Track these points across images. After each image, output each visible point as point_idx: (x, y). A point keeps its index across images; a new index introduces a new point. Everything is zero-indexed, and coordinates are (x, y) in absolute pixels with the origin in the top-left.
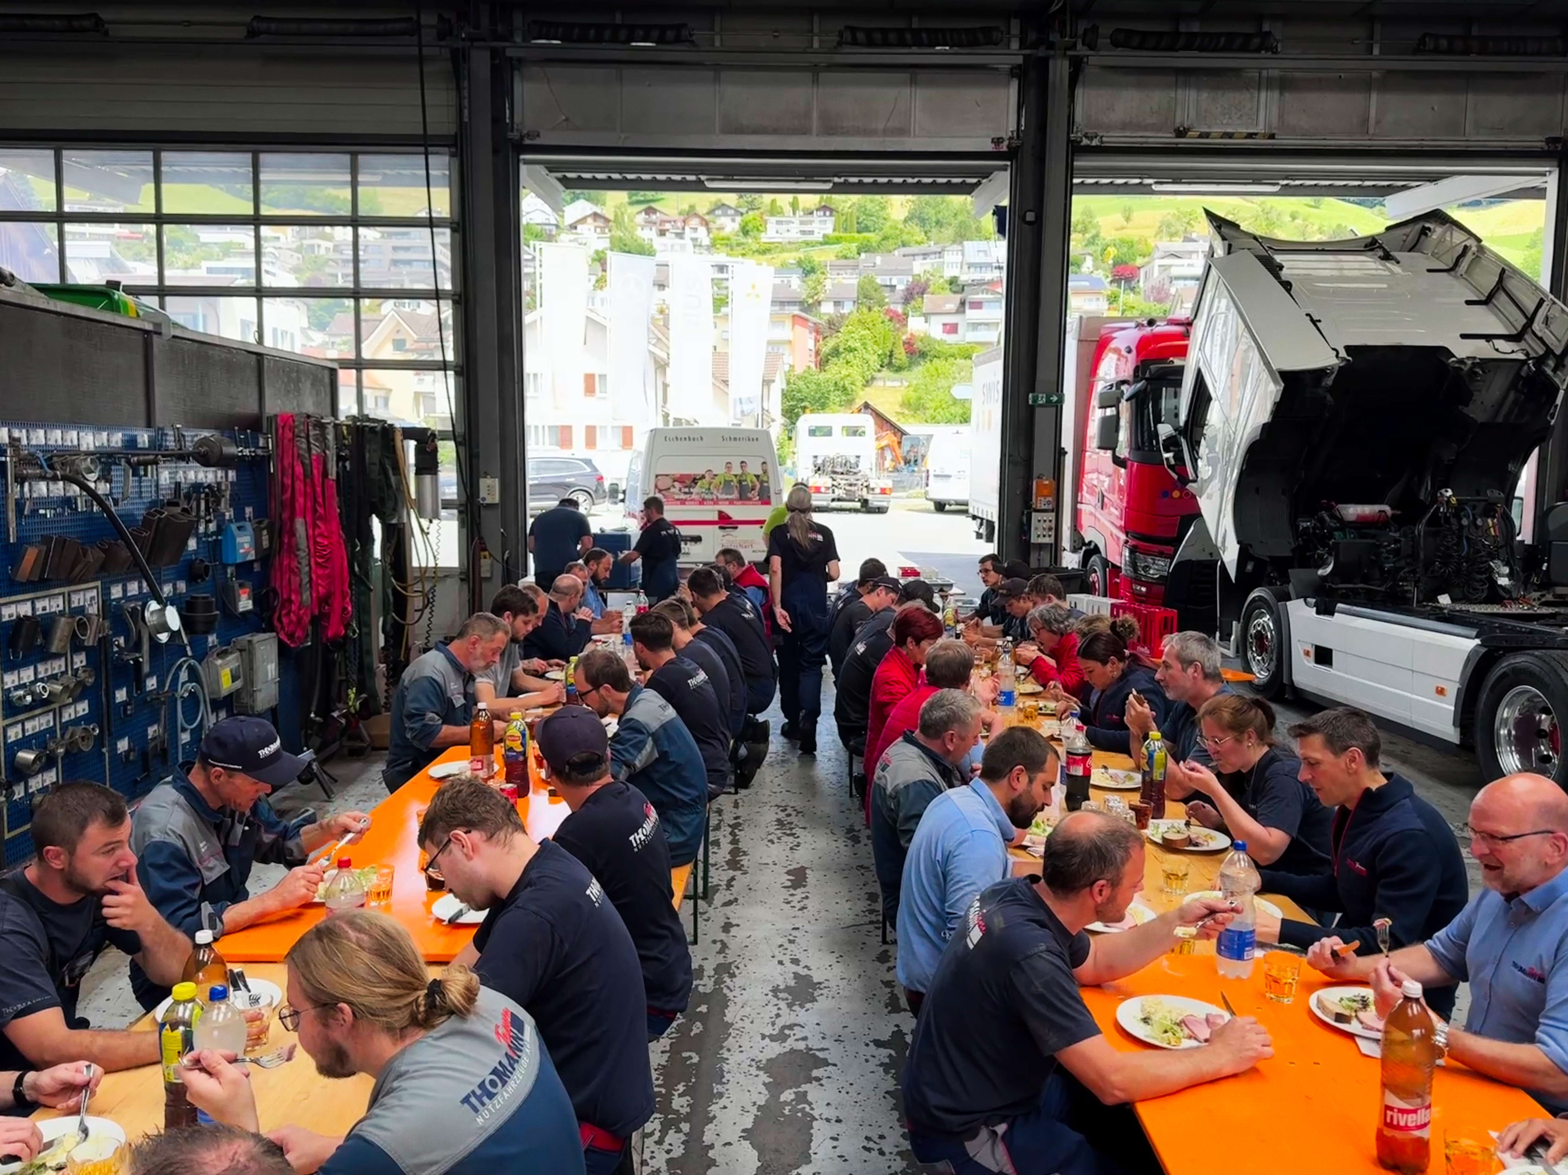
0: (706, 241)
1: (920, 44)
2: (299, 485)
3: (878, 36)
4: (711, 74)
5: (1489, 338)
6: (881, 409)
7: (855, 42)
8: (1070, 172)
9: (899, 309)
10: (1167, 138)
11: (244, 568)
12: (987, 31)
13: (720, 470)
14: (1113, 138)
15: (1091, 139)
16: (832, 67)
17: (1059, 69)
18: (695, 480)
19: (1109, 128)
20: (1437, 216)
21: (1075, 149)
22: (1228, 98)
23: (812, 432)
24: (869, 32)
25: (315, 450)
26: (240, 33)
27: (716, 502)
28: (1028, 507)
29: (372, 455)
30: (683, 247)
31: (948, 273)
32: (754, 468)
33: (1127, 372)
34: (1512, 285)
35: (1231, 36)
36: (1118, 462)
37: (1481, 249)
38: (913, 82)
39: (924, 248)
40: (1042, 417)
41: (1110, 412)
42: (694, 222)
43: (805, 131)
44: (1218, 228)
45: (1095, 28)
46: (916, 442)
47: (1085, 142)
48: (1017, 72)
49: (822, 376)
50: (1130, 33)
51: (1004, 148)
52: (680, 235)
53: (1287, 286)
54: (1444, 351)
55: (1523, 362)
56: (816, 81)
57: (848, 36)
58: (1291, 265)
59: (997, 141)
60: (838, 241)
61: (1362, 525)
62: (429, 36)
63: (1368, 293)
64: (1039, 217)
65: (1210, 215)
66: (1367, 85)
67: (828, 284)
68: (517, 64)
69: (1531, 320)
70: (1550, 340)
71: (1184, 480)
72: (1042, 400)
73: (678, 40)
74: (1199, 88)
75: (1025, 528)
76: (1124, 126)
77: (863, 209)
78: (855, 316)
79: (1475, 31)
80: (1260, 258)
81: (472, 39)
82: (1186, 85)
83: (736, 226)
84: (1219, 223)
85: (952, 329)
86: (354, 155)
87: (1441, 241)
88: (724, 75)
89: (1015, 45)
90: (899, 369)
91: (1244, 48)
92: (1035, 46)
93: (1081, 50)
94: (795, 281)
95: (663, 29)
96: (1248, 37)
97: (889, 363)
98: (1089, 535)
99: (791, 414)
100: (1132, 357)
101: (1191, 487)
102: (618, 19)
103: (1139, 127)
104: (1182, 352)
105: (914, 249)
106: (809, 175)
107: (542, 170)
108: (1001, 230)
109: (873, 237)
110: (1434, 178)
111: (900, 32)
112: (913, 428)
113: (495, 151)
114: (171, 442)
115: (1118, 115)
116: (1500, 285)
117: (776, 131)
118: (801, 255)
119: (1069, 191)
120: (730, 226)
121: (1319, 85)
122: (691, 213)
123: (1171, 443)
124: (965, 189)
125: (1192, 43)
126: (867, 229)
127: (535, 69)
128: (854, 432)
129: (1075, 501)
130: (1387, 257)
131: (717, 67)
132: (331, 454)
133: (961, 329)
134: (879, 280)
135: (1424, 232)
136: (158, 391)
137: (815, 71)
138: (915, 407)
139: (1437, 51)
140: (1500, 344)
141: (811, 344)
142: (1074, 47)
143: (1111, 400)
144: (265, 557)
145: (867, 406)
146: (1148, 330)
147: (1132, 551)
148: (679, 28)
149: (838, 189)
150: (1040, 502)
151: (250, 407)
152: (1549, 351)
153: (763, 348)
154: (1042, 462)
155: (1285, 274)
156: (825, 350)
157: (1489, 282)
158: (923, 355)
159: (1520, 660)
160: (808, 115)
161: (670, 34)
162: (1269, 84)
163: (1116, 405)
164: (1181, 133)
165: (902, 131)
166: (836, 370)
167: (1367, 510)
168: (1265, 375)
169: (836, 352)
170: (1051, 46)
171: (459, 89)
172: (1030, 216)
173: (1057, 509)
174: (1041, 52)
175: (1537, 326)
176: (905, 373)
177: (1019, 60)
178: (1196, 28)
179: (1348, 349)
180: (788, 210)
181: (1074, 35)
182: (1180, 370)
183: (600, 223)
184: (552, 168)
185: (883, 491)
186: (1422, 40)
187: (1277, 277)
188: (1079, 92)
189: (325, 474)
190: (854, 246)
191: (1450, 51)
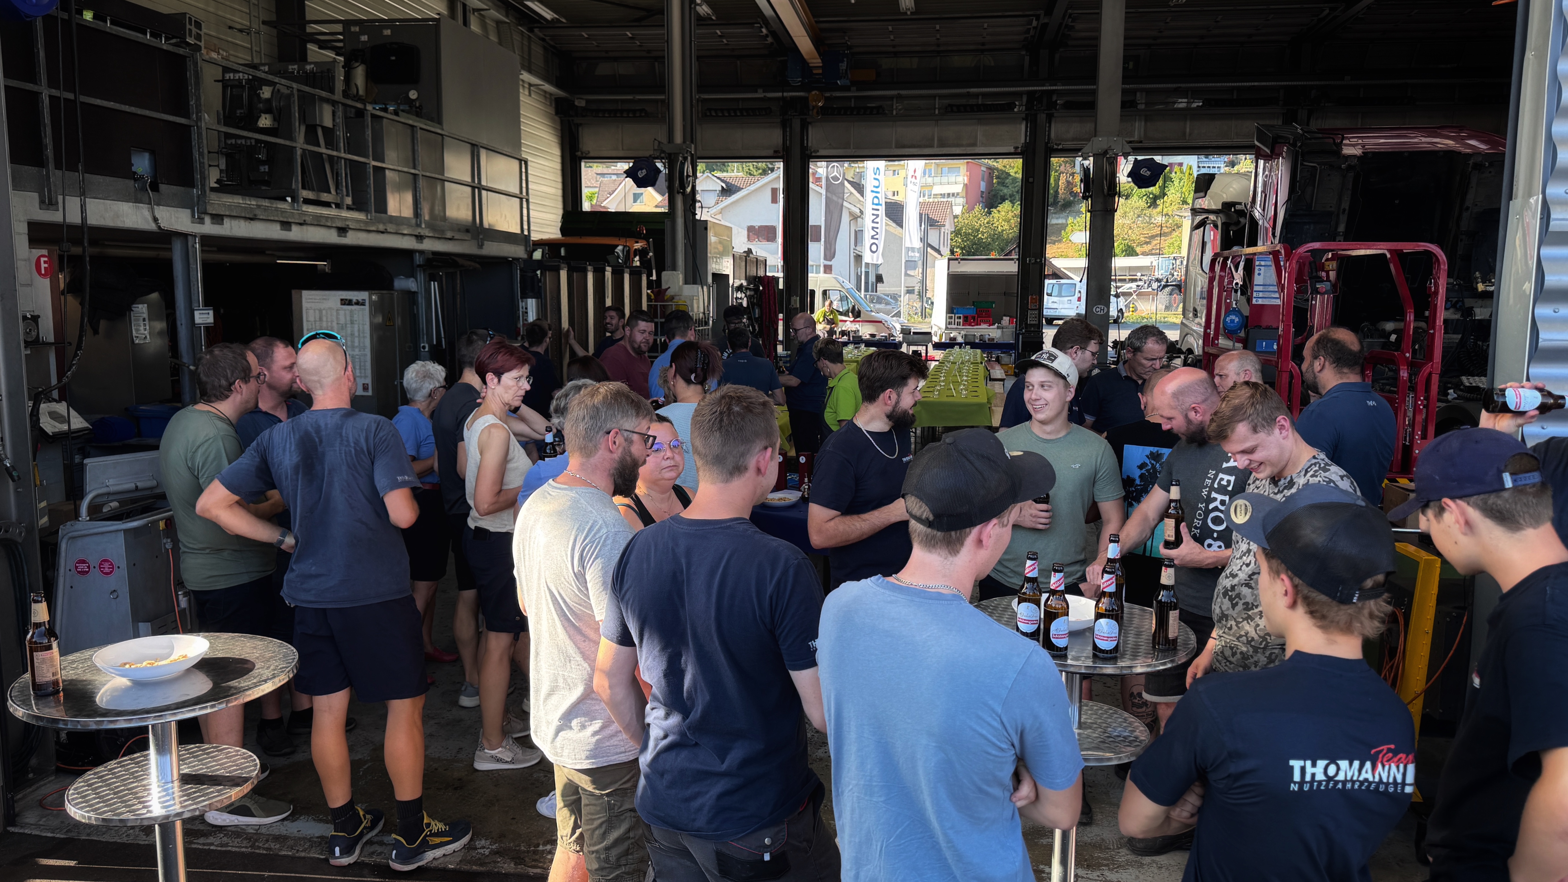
3: (962, 109)
4: (891, 123)
7: (952, 111)
8: (1048, 160)
12: (1009, 104)
14: (1068, 145)
15: (1058, 145)
16: (943, 119)
17: (1042, 117)
19: (1066, 140)
21: (1051, 150)
24: (958, 107)
38: (979, 123)
40: (1034, 268)
43: (932, 146)
47: (1055, 147)
48: (1024, 118)
50: (1072, 103)
51: (1019, 150)
56: (936, 125)
57: (949, 109)
59: (1016, 148)
62: (776, 114)
64: (1033, 183)
68: (810, 123)
72: (1033, 261)
73: (878, 113)
76: (1073, 140)
81: (793, 115)
88: (897, 123)
89: (1023, 109)
92: (1031, 108)
93: (1051, 110)
95: (872, 108)
102: (853, 105)
103: (1080, 140)
111: (972, 106)
113: (801, 159)
115: (1069, 135)
117: (919, 146)
119: (1048, 169)
131: (895, 121)
137: (937, 121)
142: (1048, 109)
148: (878, 107)
161: (875, 110)
162: (1140, 119)
165: (974, 145)
170: (1039, 108)
171: (786, 133)
172: (1031, 180)
174: (1034, 110)
177: (1025, 114)
181: (1048, 104)
188: (1052, 126)
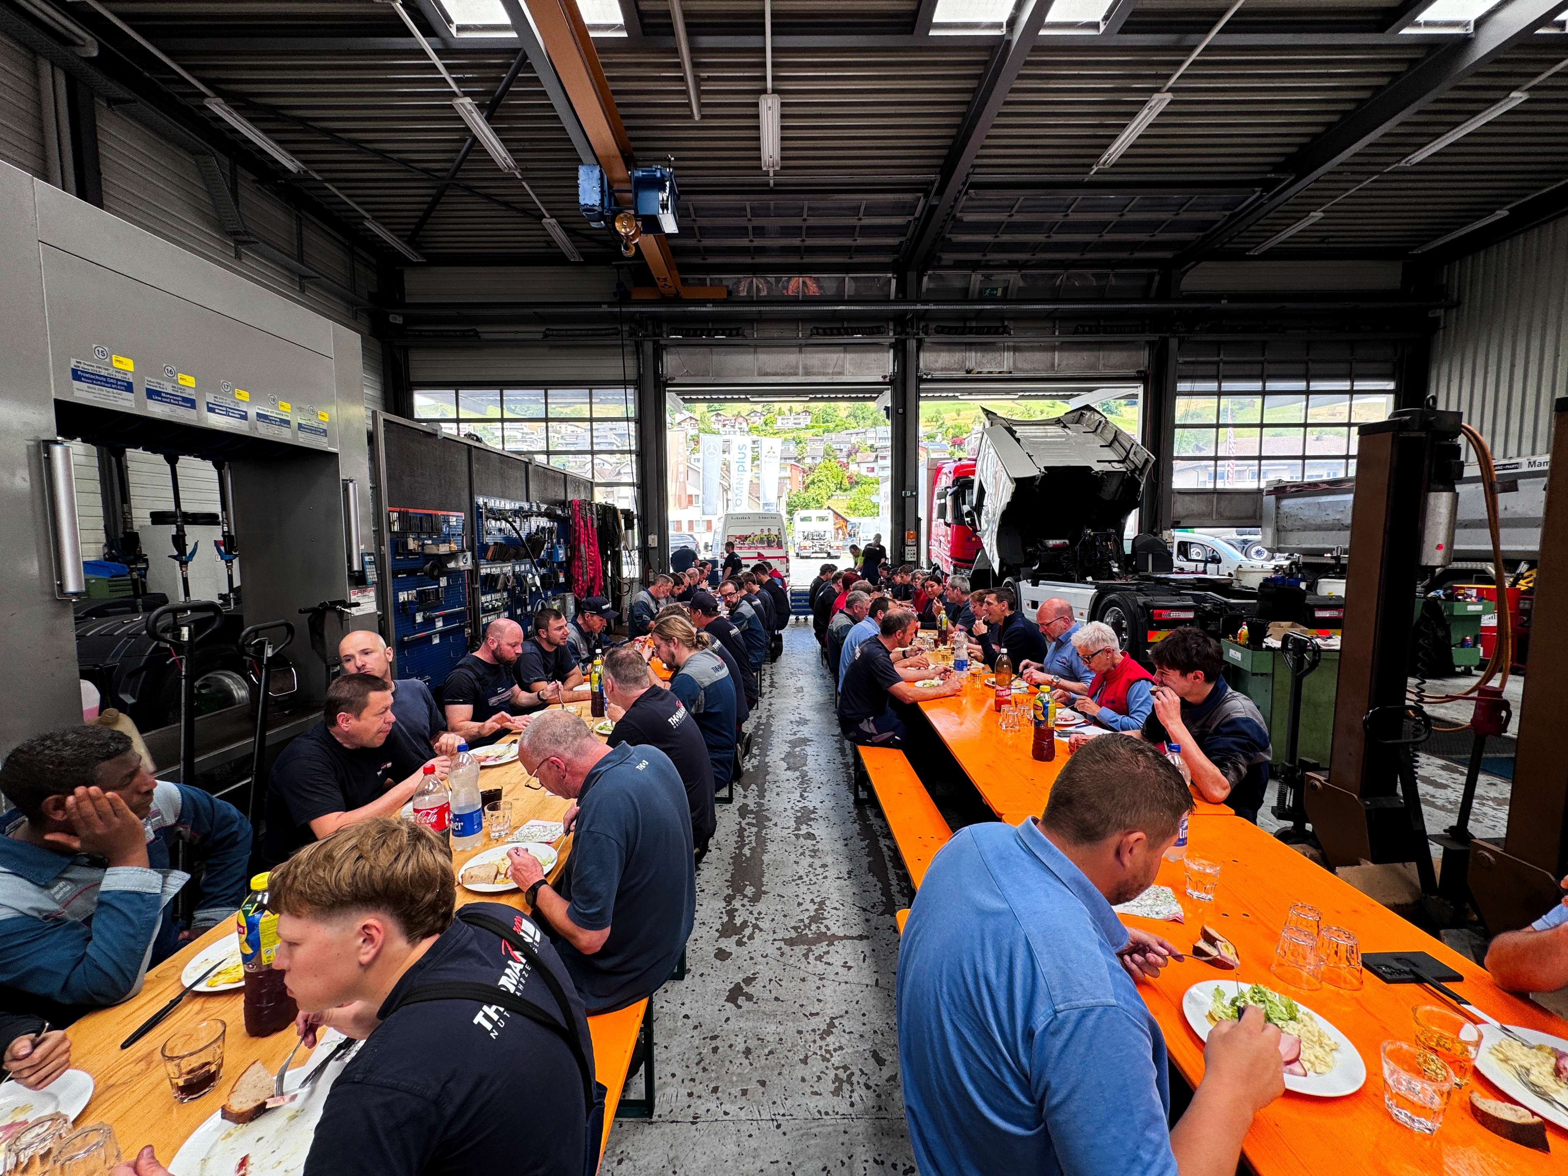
0: (747, 429)
1: (848, 334)
2: (582, 530)
3: (828, 331)
4: (752, 350)
5: (1110, 462)
6: (838, 511)
7: (818, 334)
8: (918, 390)
9: (845, 461)
10: (962, 374)
11: (560, 564)
12: (878, 328)
13: (758, 532)
14: (938, 375)
15: (927, 376)
16: (807, 345)
17: (912, 344)
18: (746, 538)
19: (935, 370)
20: (1087, 408)
21: (921, 380)
22: (990, 356)
23: (802, 520)
24: (824, 329)
25: (589, 515)
26: (540, 336)
27: (756, 548)
28: (904, 544)
29: (610, 519)
30: (735, 432)
31: (870, 442)
32: (774, 532)
33: (950, 483)
34: (1120, 438)
35: (989, 328)
36: (947, 524)
37: (1107, 422)
38: (845, 351)
39: (856, 430)
40: (909, 502)
41: (943, 501)
42: (741, 419)
43: (796, 374)
44: (987, 415)
45: (927, 326)
46: (854, 526)
47: (925, 377)
48: (892, 346)
49: (806, 495)
50: (943, 327)
51: (887, 380)
52: (733, 427)
53: (1018, 440)
54: (1089, 469)
55: (1125, 473)
56: (800, 352)
57: (815, 331)
58: (1020, 431)
59: (884, 377)
60: (813, 427)
61: (1055, 547)
62: (625, 335)
63: (1056, 443)
64: (904, 413)
65: (984, 410)
66: (1053, 349)
67: (808, 448)
68: (666, 346)
69: (1128, 453)
70: (1137, 461)
71: (975, 530)
72: (909, 494)
73: (737, 335)
74: (976, 352)
75: (903, 554)
76: (942, 370)
77: (825, 412)
78: (822, 465)
79: (1102, 323)
80: (1006, 428)
81: (644, 336)
82: (970, 350)
83: (762, 421)
84: (987, 412)
85: (872, 470)
86: (591, 389)
87: (1090, 419)
88: (759, 349)
89: (891, 334)
90: (846, 490)
91: (996, 333)
92: (899, 334)
93: (922, 335)
94: (792, 447)
95: (731, 330)
96: (997, 328)
97: (840, 487)
98: (935, 560)
99: (790, 513)
100: (951, 476)
101: (978, 534)
102: (710, 326)
103: (949, 370)
104: (973, 473)
105: (852, 431)
106: (798, 393)
107: (674, 394)
108: (888, 417)
109: (831, 426)
110: (1090, 390)
111: (838, 329)
112: (852, 519)
113: (655, 387)
114: (535, 509)
115: (938, 365)
116: (1115, 438)
117: (783, 374)
118: (794, 434)
119: (918, 398)
120: (758, 421)
121: (1032, 349)
122: (739, 415)
123: (969, 514)
124: (873, 399)
125: (971, 331)
126: (827, 421)
127: (672, 349)
128: (822, 519)
129: (928, 545)
130: (1065, 427)
131: (756, 346)
132: (595, 517)
133: (876, 470)
134: (834, 446)
135: (1082, 414)
136: (531, 486)
137: (801, 347)
138: (854, 509)
139: (1084, 332)
140: (1116, 465)
141: (800, 479)
142: (918, 334)
143: (942, 496)
144: (569, 560)
145: (829, 508)
146: (958, 463)
147: (955, 566)
148: (738, 329)
149: (812, 400)
150: (910, 542)
151: (562, 497)
152: (1136, 467)
153: (777, 481)
154: (910, 522)
155: (1017, 435)
156: (808, 481)
157: (1111, 437)
158: (857, 483)
159: (1112, 596)
160: (797, 368)
161: (734, 332)
162: (1009, 349)
163: (945, 498)
164: (969, 372)
165: (842, 373)
166: (812, 491)
167: (1058, 542)
168: (1008, 481)
169: (813, 482)
170: (907, 334)
171: (638, 359)
172: (901, 411)
173: (918, 544)
174: (903, 337)
175: (1131, 456)
176: (848, 493)
177: (893, 340)
178: (974, 324)
179: (1046, 468)
180: (787, 413)
181: (918, 329)
182: (972, 481)
183: (693, 421)
184: (679, 393)
185: (838, 548)
186: (1077, 328)
187: (1014, 436)
188: (921, 355)
189: (592, 525)
190: (821, 430)
191: (1090, 332)
